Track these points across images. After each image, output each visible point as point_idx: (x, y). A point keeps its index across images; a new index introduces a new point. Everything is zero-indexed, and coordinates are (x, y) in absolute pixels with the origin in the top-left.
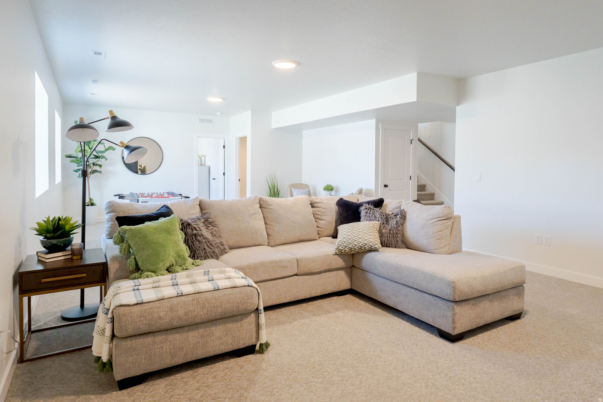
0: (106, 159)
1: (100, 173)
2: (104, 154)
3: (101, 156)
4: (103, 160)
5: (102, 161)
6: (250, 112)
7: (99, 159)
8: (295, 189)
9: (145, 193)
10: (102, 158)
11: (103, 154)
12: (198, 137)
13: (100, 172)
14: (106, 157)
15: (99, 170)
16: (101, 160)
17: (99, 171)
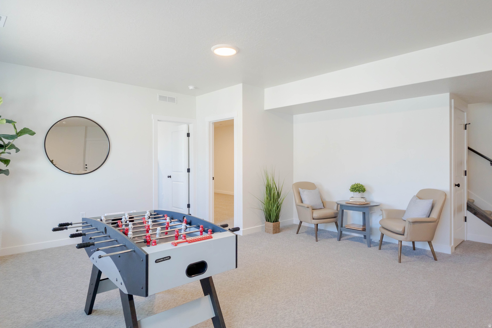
0: (18, 150)
1: (5, 174)
2: (14, 142)
3: (7, 145)
4: (13, 151)
5: (10, 153)
6: (241, 85)
7: (5, 150)
8: (303, 190)
9: (124, 215)
10: (9, 148)
11: (11, 141)
12: (158, 121)
13: (6, 172)
14: (16, 146)
15: (4, 169)
16: (7, 150)
17: (4, 171)
